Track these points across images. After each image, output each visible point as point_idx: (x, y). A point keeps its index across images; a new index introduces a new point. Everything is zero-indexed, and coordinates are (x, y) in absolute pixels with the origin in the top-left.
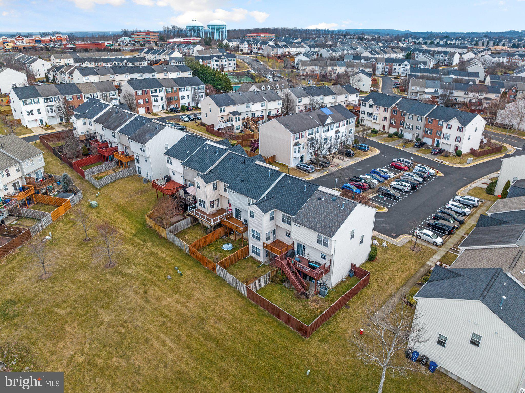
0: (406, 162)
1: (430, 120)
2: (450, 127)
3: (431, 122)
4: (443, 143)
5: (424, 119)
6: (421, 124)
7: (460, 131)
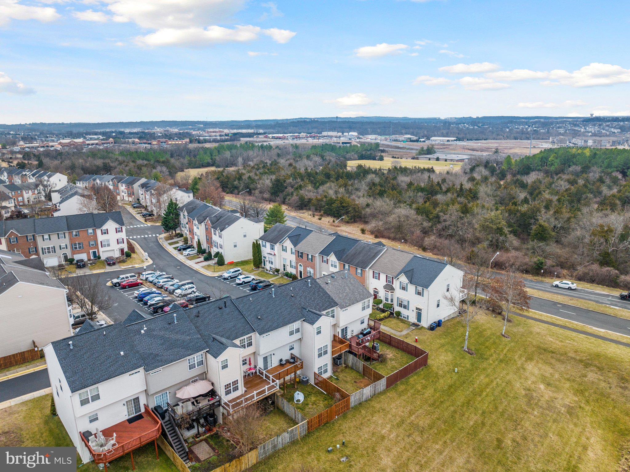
3: (76, 235)
4: (103, 252)
5: (67, 235)
7: (119, 231)
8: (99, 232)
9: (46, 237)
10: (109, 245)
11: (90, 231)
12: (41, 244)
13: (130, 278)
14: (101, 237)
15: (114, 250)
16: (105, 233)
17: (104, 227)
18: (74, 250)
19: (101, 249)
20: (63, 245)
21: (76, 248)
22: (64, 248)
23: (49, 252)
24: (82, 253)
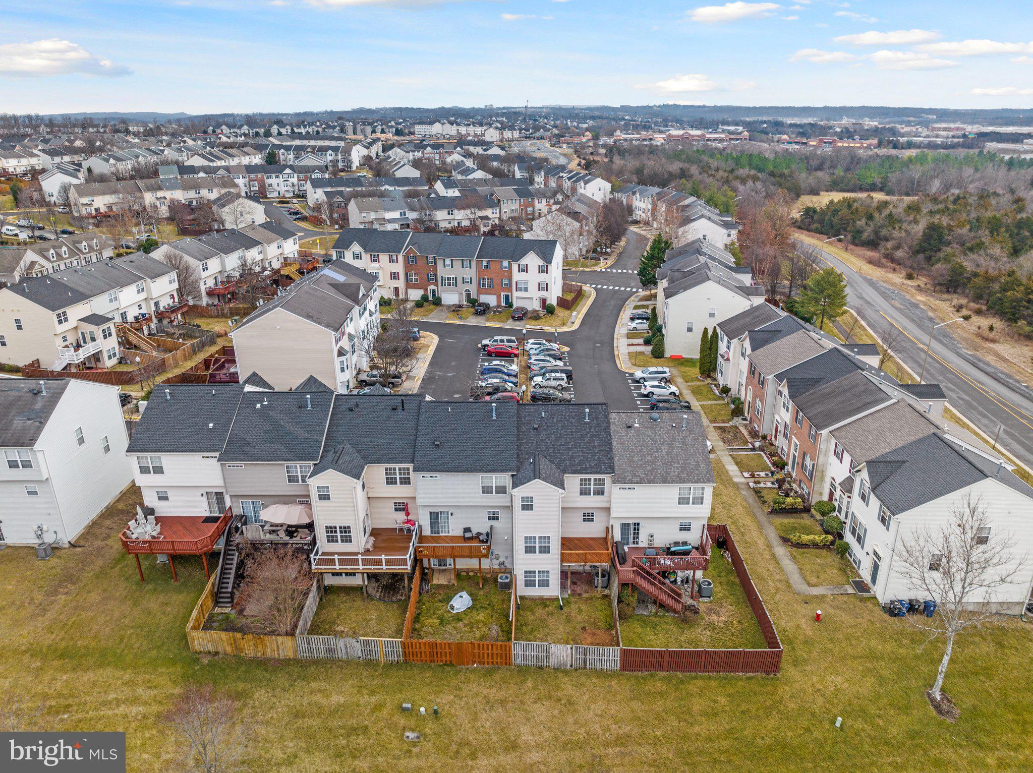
0: (508, 341)
1: (484, 263)
2: (525, 269)
3: (486, 267)
4: (517, 298)
5: (474, 264)
6: (470, 273)
7: (543, 272)
8: (515, 267)
9: (448, 262)
10: (526, 290)
11: (505, 263)
12: (443, 272)
13: (506, 343)
14: (517, 276)
15: (532, 299)
16: (523, 271)
17: (523, 262)
18: (482, 288)
19: (516, 294)
20: (467, 277)
21: (484, 285)
22: (467, 282)
23: (449, 284)
24: (491, 294)
